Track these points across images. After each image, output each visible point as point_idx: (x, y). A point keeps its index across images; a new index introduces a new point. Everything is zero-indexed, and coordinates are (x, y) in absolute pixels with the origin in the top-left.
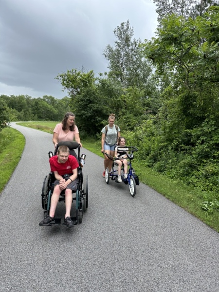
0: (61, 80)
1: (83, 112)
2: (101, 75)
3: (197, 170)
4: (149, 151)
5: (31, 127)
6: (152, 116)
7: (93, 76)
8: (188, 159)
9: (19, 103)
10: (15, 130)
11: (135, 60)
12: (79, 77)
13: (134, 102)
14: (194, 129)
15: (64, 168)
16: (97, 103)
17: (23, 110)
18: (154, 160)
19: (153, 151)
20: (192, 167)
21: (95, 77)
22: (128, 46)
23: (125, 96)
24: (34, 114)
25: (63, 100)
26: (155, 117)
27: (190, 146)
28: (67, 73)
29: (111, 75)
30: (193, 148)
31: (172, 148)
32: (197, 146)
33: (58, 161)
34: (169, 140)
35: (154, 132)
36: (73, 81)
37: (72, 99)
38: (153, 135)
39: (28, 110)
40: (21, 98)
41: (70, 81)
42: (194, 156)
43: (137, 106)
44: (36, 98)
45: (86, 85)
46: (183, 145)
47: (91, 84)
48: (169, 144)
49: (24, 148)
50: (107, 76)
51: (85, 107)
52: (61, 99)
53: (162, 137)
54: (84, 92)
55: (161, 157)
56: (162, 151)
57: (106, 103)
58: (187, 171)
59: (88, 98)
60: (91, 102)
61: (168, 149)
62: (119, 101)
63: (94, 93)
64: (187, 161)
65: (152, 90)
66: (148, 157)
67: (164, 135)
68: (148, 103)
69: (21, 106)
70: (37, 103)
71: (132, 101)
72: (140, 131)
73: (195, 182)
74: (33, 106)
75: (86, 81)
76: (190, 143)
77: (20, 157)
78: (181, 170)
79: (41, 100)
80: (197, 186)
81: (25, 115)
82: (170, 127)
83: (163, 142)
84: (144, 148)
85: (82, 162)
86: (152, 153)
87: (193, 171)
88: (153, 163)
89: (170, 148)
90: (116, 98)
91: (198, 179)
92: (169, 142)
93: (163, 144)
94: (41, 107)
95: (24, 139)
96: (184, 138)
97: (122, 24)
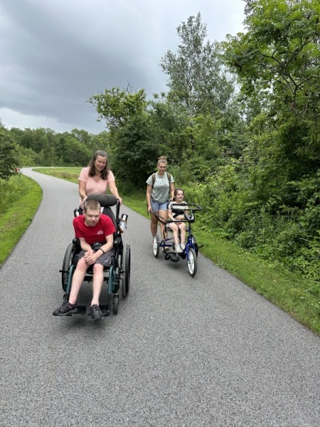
0: (96, 104)
1: (127, 152)
2: (156, 96)
3: (308, 246)
4: (228, 214)
5: (54, 175)
6: (233, 160)
7: (143, 98)
8: (293, 229)
9: (37, 140)
10: (30, 179)
11: (208, 74)
12: (122, 99)
13: (206, 139)
14: (304, 181)
15: (93, 234)
16: (149, 139)
17: (42, 151)
18: (236, 228)
19: (235, 214)
20: (299, 241)
21: (147, 100)
22: (199, 52)
23: (192, 129)
24: (59, 156)
25: (100, 136)
26: (238, 162)
27: (296, 208)
28: (104, 94)
29: (171, 96)
30: (301, 212)
31: (266, 211)
32: (308, 207)
33: (85, 223)
34: (262, 197)
35: (236, 185)
36: (114, 106)
37: (112, 134)
38: (235, 190)
39: (49, 151)
40: (40, 132)
41: (109, 106)
42: (303, 224)
43: (211, 145)
44: (62, 133)
45: (133, 112)
46: (284, 206)
47: (140, 110)
48: (261, 204)
49: (38, 206)
50: (165, 99)
51: (131, 146)
52: (98, 134)
53: (250, 193)
54: (130, 123)
55: (247, 224)
56: (249, 214)
57: (163, 140)
58: (291, 248)
59: (135, 132)
60: (139, 138)
61: (259, 212)
62: (182, 136)
63: (144, 124)
64: (290, 233)
65: (233, 120)
66: (227, 224)
67: (253, 189)
68: (227, 140)
69: (40, 144)
70: (62, 141)
71: (203, 136)
72: (215, 183)
73: (304, 266)
74: (57, 145)
75: (134, 106)
76: (295, 202)
77: (31, 221)
78: (281, 246)
79: (69, 135)
80: (307, 273)
81: (46, 157)
82: (263, 177)
83: (251, 201)
84: (220, 209)
85: (122, 226)
86: (233, 218)
87: (300, 247)
88: (235, 233)
89: (263, 210)
90: (179, 132)
91: (309, 261)
92: (261, 201)
93: (251, 204)
94: (68, 146)
95: (40, 192)
96: (286, 195)
97: (190, 20)
